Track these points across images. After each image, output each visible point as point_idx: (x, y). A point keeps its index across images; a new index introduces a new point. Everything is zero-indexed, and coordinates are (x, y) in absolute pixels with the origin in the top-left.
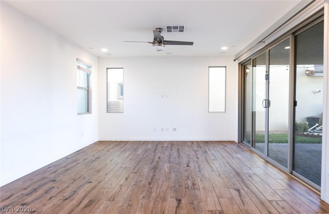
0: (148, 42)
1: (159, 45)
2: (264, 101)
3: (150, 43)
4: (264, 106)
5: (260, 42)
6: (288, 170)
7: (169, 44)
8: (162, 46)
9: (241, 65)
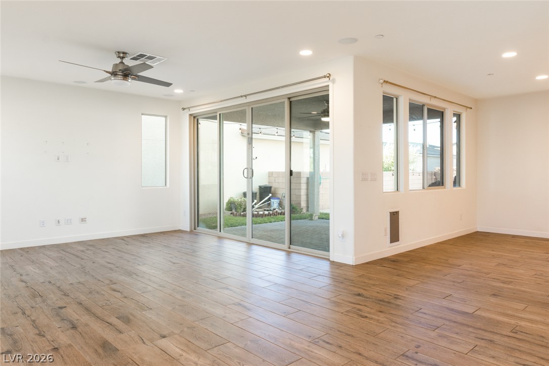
0: (104, 71)
1: (124, 80)
2: (246, 170)
3: (107, 72)
4: (246, 176)
5: (242, 96)
6: (285, 246)
7: (137, 80)
8: (129, 80)
9: (192, 118)
